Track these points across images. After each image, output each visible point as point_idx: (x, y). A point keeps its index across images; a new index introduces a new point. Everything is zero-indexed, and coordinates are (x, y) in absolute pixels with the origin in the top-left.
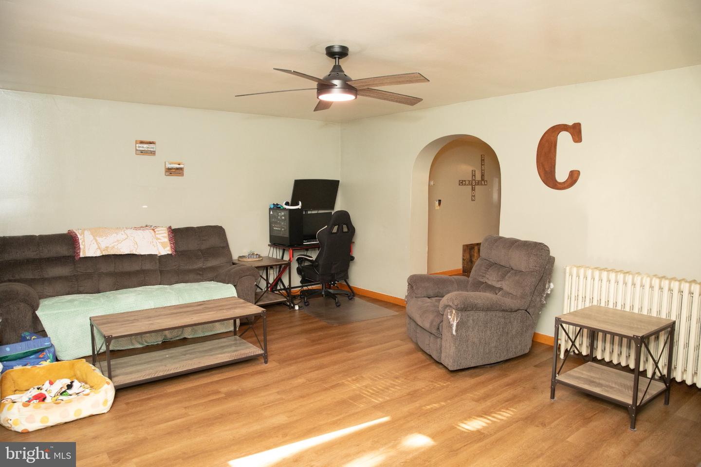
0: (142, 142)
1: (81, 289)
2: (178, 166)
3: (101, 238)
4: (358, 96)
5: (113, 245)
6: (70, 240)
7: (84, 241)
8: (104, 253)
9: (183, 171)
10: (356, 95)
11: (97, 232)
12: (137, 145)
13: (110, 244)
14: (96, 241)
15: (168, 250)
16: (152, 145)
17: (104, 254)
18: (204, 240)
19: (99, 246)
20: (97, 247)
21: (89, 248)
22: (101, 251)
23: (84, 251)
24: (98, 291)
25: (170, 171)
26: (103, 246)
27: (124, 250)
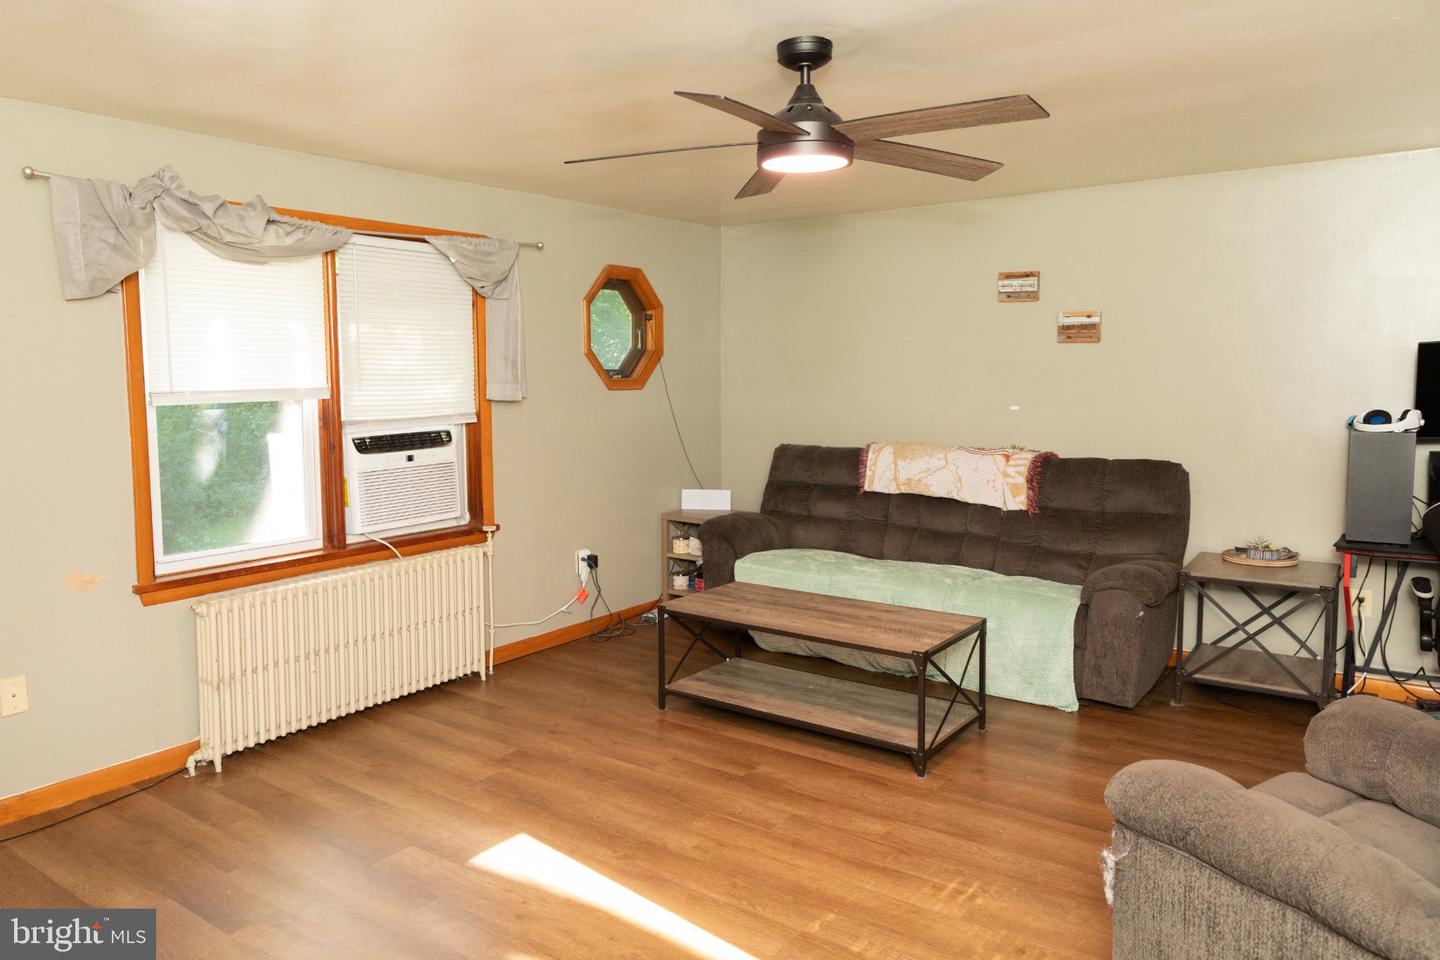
0: (1009, 276)
1: (853, 545)
2: (1086, 321)
3: (903, 462)
4: (855, 160)
5: (918, 477)
6: (853, 459)
7: (875, 464)
8: (904, 490)
9: (1099, 332)
10: (851, 157)
11: (903, 448)
12: (1000, 283)
13: (915, 476)
14: (896, 465)
15: (1021, 503)
16: (1032, 280)
17: (904, 492)
18: (1111, 492)
19: (896, 476)
20: (892, 477)
21: (882, 476)
22: (898, 485)
23: (872, 482)
24: (881, 556)
25: (1069, 333)
26: (903, 477)
27: (938, 490)
